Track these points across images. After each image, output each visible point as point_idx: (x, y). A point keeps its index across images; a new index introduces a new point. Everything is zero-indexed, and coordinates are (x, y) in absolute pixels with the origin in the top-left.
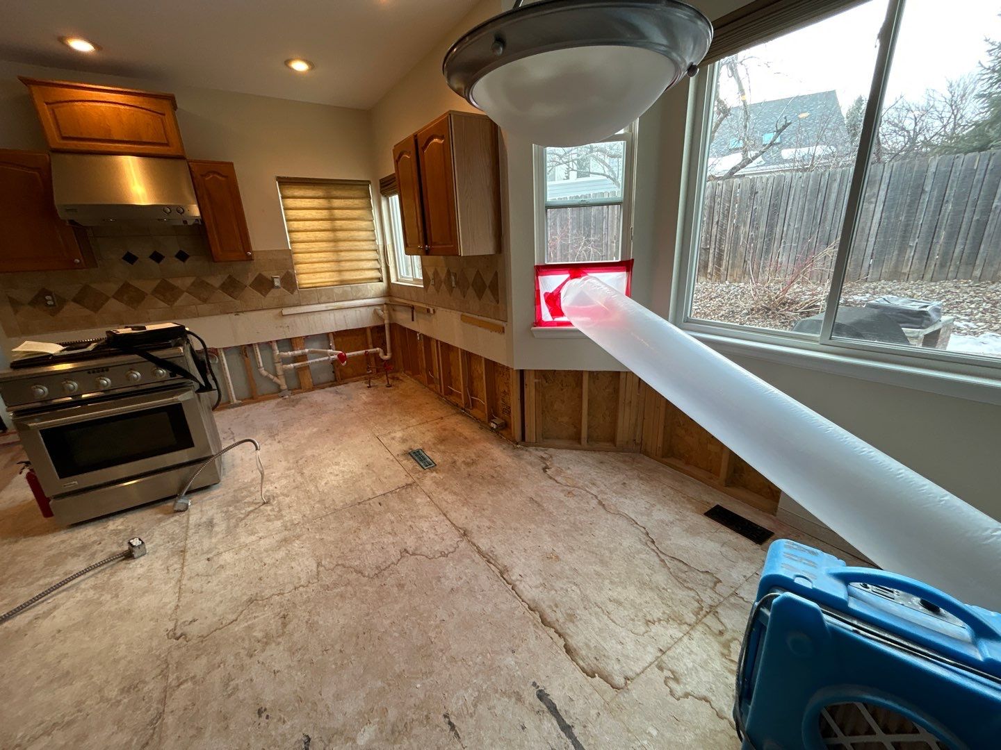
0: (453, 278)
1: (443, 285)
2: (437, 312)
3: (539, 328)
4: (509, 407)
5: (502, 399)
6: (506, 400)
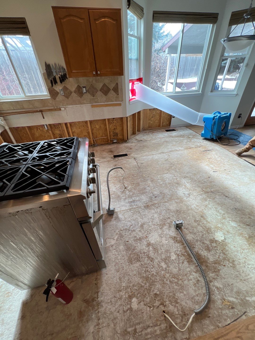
0: (84, 89)
1: (73, 94)
2: (67, 108)
3: (130, 101)
4: (117, 133)
5: (113, 132)
6: (115, 131)
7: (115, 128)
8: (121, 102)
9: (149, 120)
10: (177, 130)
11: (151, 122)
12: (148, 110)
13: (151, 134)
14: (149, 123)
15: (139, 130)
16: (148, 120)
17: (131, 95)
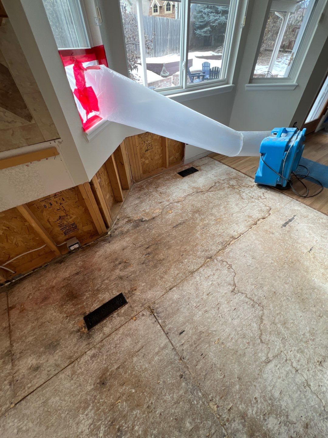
3: (88, 131)
4: (73, 225)
5: (60, 226)
6: (65, 222)
7: (63, 214)
8: (53, 144)
9: (141, 158)
10: (201, 170)
11: (147, 162)
12: (136, 137)
13: (154, 193)
14: (143, 163)
15: (125, 188)
16: (139, 159)
17: (82, 112)
